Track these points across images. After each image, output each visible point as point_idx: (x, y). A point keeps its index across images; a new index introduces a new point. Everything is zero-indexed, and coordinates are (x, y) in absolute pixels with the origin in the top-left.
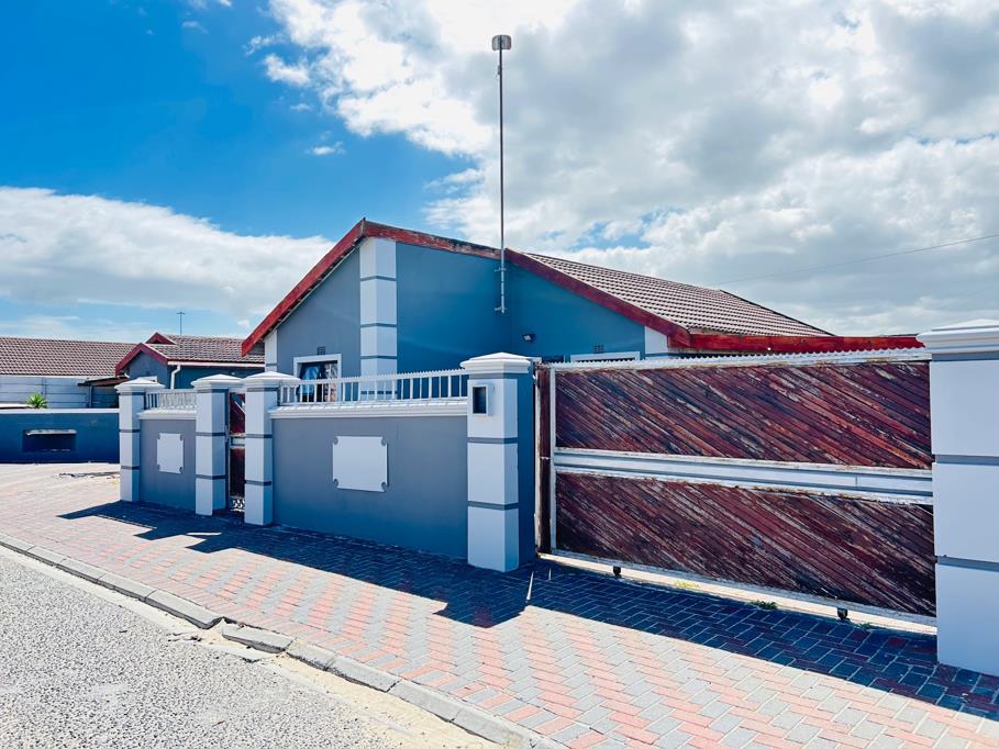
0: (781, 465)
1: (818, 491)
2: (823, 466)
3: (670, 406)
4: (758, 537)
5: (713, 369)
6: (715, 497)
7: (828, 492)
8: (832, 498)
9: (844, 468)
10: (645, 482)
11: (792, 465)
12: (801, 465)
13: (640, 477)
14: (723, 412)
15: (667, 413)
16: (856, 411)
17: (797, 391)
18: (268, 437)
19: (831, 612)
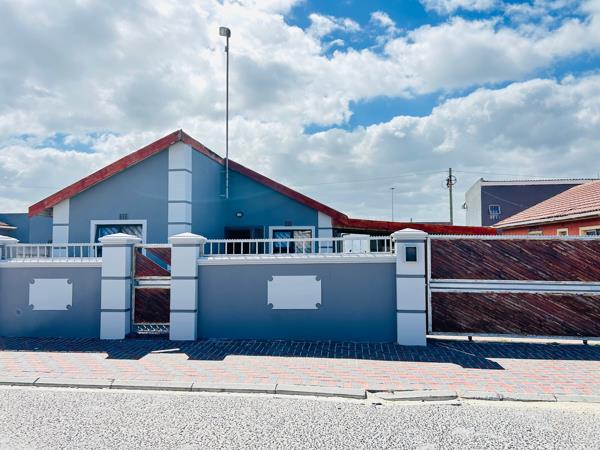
0: (558, 283)
1: (575, 293)
2: (577, 283)
3: (501, 257)
4: (547, 315)
5: (524, 241)
6: (525, 298)
7: (579, 293)
8: (581, 295)
9: (584, 283)
10: (487, 294)
11: (563, 282)
12: (567, 283)
13: (485, 291)
14: (529, 260)
15: (499, 260)
16: (591, 260)
17: (565, 251)
18: (196, 278)
19: (580, 342)
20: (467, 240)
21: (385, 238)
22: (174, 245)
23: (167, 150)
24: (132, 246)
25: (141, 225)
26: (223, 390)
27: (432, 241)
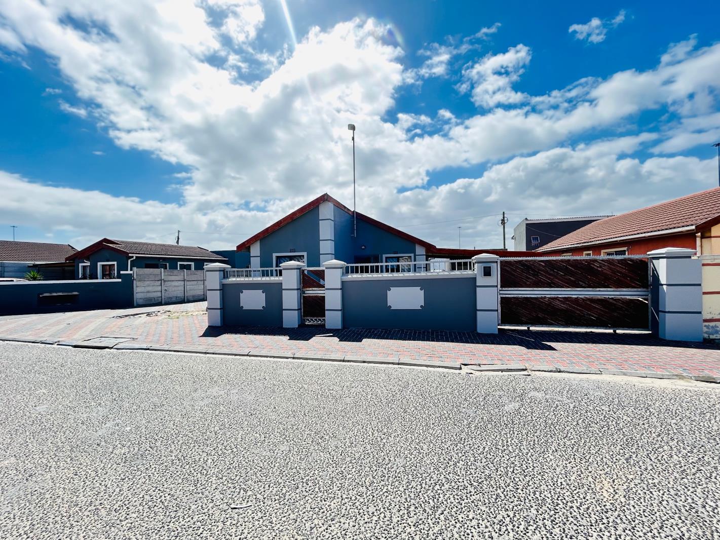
0: (594, 289)
1: (607, 296)
2: (609, 289)
3: (552, 272)
4: (586, 312)
5: (569, 260)
6: (568, 301)
7: (610, 297)
8: (612, 298)
9: (616, 289)
10: (542, 298)
11: (598, 289)
12: (601, 289)
13: (539, 296)
14: (572, 274)
15: (550, 274)
16: (621, 273)
17: (600, 267)
18: (341, 289)
19: (611, 331)
20: (526, 261)
21: (468, 260)
22: (326, 268)
23: (318, 207)
24: (300, 269)
25: (303, 256)
26: (364, 362)
27: (501, 262)
